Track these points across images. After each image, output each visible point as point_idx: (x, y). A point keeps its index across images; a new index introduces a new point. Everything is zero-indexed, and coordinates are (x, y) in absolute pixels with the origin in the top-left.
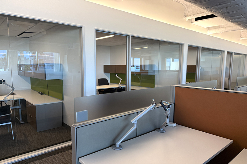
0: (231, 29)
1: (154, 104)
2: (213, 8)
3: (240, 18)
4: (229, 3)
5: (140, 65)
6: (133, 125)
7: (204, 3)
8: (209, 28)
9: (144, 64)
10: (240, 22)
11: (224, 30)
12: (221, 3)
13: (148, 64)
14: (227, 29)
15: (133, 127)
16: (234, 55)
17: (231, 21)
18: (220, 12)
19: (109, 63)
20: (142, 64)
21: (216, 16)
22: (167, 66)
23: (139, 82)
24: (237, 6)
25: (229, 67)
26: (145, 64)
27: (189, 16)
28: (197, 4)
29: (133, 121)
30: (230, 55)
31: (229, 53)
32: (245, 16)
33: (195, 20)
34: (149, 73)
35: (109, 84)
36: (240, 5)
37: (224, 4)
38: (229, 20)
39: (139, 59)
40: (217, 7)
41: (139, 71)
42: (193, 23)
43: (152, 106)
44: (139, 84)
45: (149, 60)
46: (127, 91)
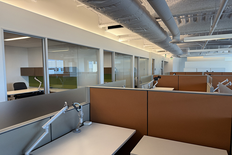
0: (136, 38)
1: (66, 107)
2: (118, 19)
3: (140, 30)
4: (130, 17)
5: (64, 67)
6: (44, 131)
7: (111, 14)
8: (120, 37)
9: (67, 67)
10: (141, 32)
11: (131, 38)
12: (124, 16)
13: (72, 66)
14: (133, 38)
15: (45, 133)
16: (140, 59)
17: (134, 31)
18: (125, 24)
19: (27, 66)
20: (66, 67)
21: (122, 27)
22: (89, 68)
23: (61, 84)
24: (136, 19)
25: (137, 68)
26: (69, 67)
27: (102, 24)
28: (106, 14)
29: (44, 126)
30: (137, 59)
31: (136, 57)
32: (143, 28)
33: (108, 29)
34: (71, 75)
35: (27, 89)
36: (139, 19)
37: (126, 17)
38: (133, 31)
39: (62, 61)
40: (122, 19)
41: (63, 73)
42: (107, 31)
43: (64, 109)
44: (61, 86)
45: (72, 62)
46: (46, 94)
